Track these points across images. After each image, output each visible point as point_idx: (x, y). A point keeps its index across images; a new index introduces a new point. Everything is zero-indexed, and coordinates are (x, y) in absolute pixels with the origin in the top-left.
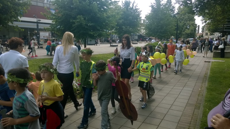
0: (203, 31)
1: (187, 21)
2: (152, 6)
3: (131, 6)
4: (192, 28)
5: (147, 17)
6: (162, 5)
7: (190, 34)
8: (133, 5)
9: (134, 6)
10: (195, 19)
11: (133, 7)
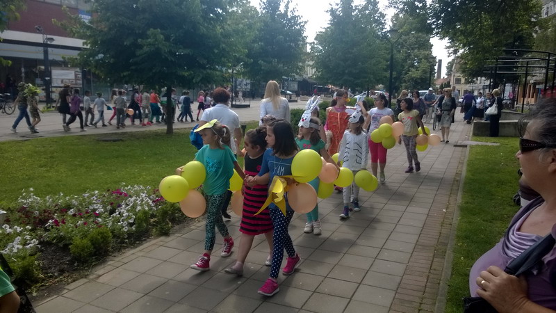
0: (449, 74)
1: (413, 49)
2: (333, 12)
3: (282, 9)
4: (425, 65)
5: (320, 38)
6: (356, 9)
7: (421, 79)
8: (287, 7)
9: (289, 10)
10: (432, 45)
11: (286, 12)
